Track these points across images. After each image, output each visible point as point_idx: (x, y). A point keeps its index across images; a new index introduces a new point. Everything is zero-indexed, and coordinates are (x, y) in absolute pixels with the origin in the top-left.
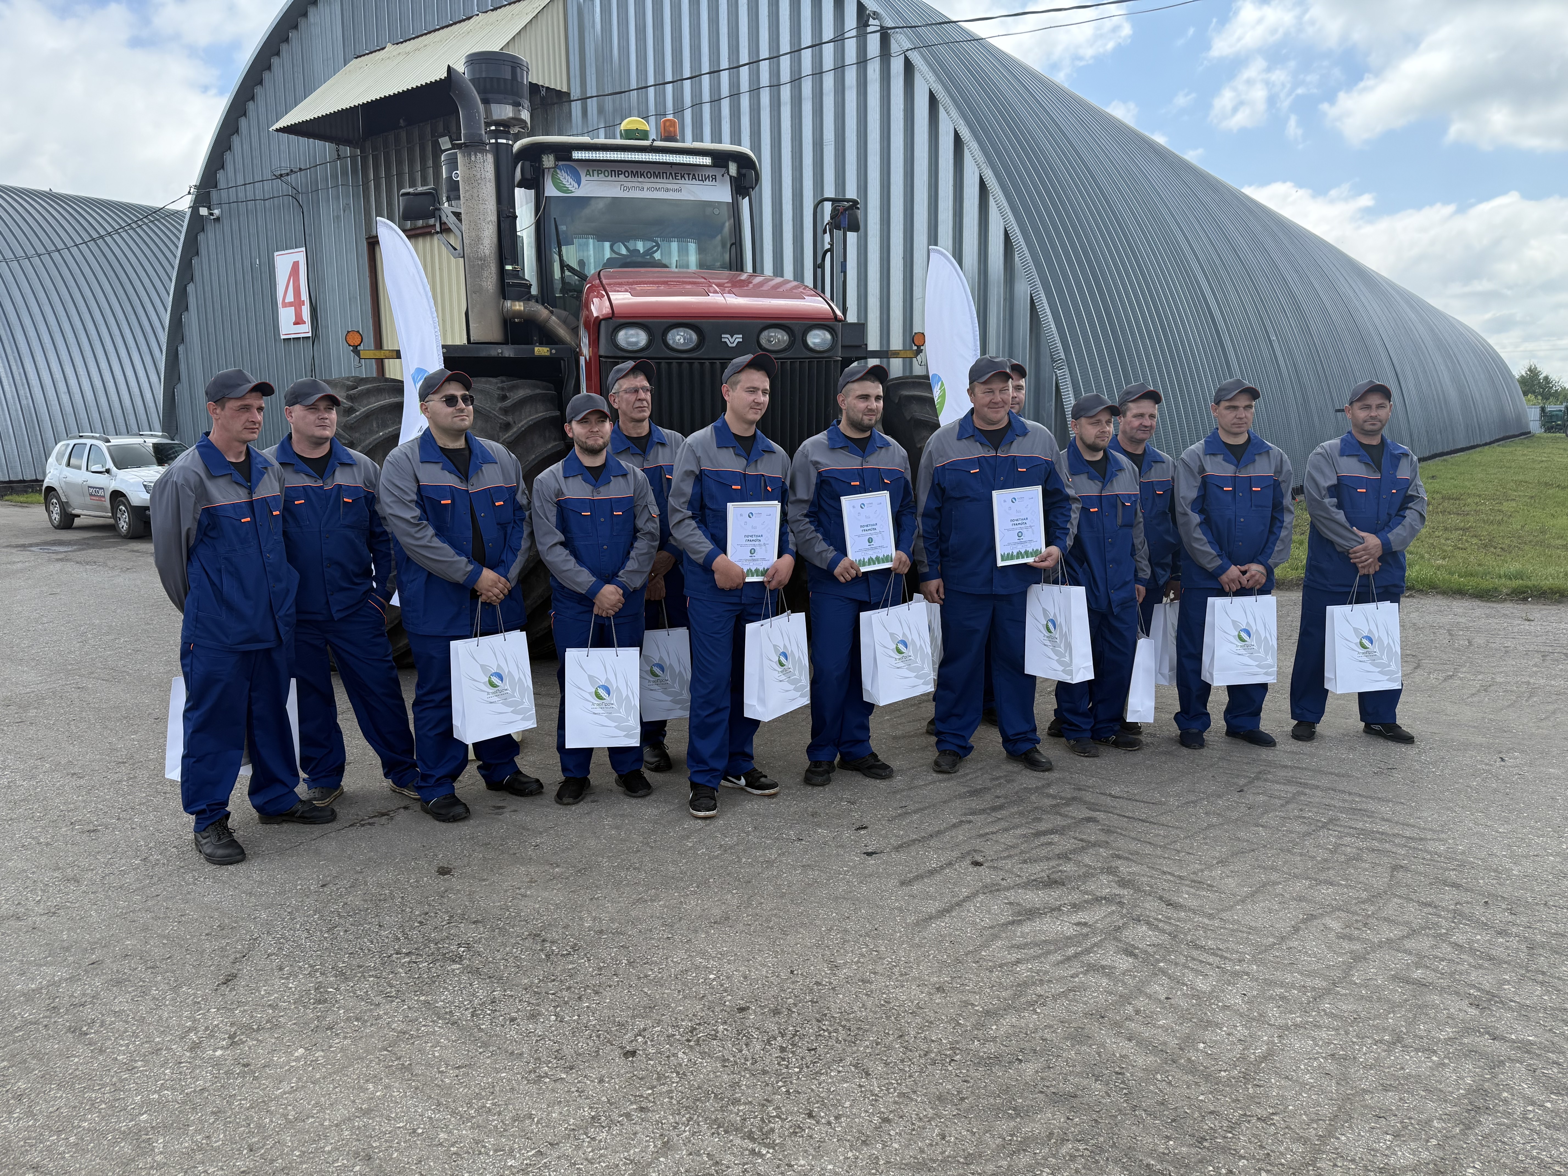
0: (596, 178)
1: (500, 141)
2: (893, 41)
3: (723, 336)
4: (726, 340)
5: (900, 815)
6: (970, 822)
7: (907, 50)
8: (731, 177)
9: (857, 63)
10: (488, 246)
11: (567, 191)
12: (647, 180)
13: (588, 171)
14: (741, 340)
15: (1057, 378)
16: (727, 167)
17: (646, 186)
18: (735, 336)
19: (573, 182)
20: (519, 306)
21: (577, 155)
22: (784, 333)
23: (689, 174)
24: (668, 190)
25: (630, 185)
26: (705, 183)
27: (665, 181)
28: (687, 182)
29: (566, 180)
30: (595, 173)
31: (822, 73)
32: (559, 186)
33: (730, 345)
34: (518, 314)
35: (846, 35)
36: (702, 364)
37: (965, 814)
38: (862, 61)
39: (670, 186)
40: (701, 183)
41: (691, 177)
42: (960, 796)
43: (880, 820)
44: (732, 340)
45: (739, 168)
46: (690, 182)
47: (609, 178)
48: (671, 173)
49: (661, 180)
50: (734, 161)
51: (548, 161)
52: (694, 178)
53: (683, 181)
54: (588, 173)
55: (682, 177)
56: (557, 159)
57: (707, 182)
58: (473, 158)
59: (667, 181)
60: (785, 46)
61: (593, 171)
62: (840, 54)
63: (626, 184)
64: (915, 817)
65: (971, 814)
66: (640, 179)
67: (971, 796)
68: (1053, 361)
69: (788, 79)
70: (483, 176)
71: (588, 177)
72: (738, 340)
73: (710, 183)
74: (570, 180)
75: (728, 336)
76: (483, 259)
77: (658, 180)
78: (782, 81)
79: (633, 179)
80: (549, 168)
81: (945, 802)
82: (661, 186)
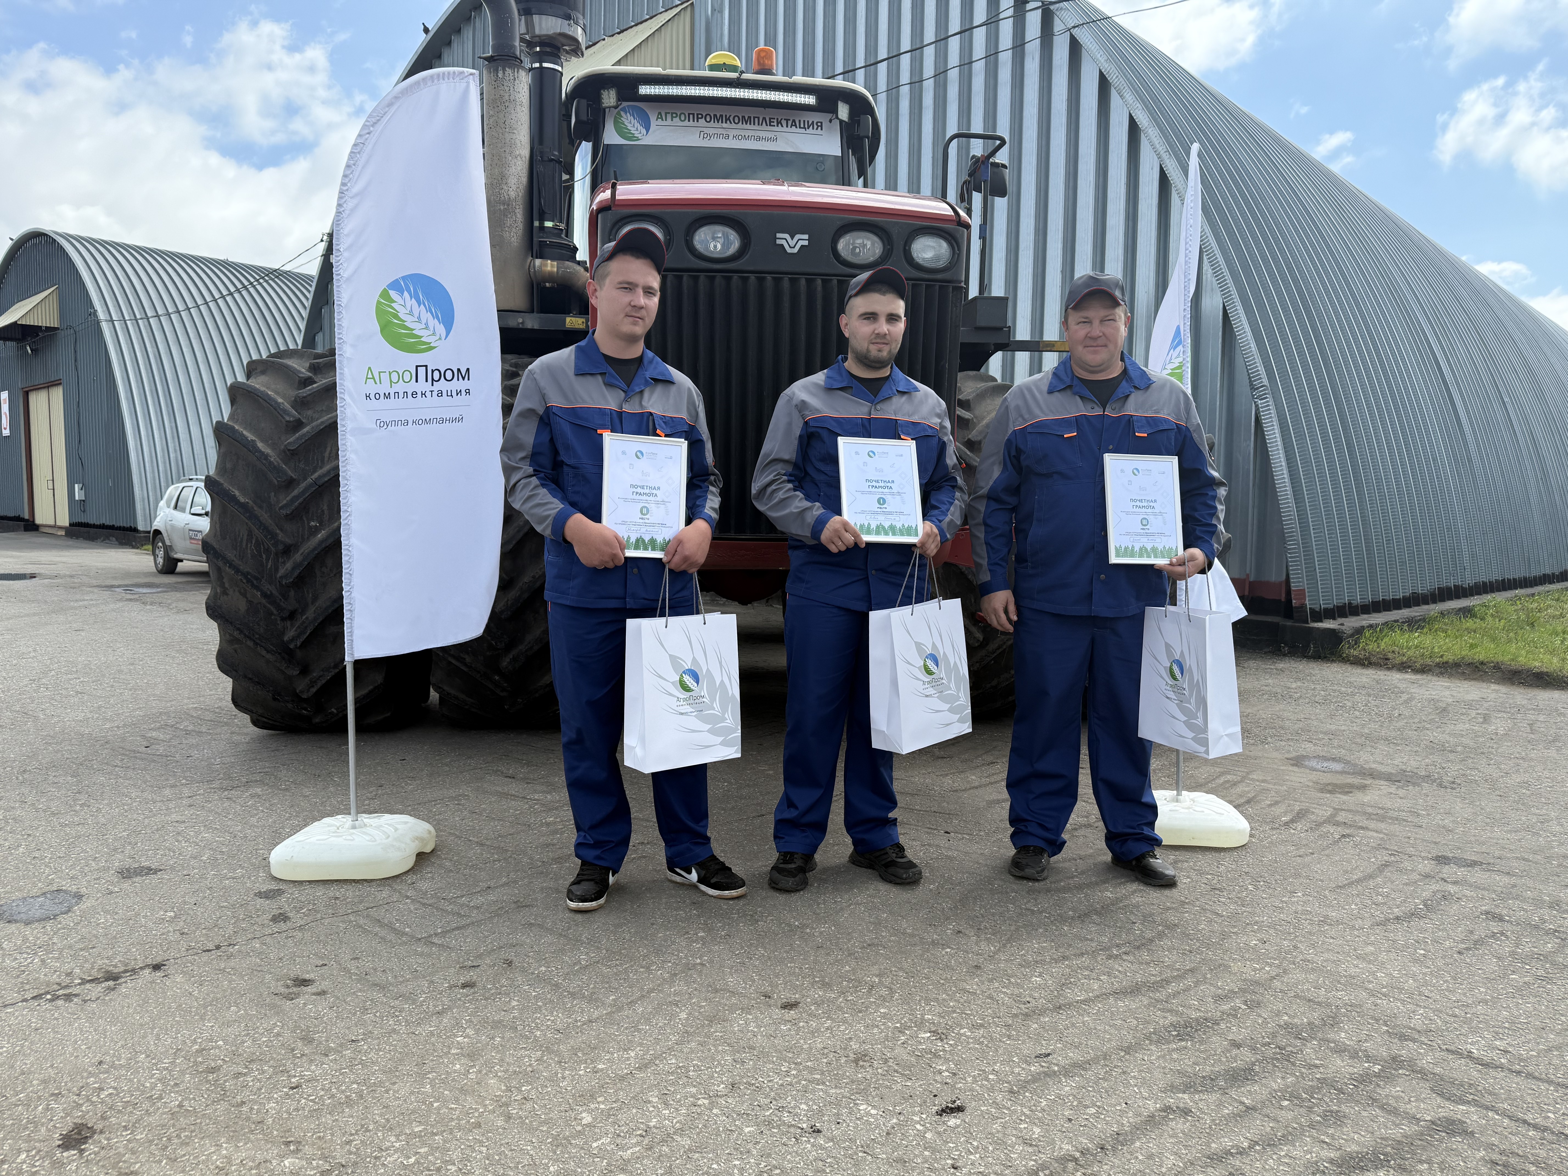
0: (669, 122)
1: (545, 65)
2: (1056, 18)
3: (779, 235)
4: (784, 242)
5: (1036, 1078)
6: (1186, 1112)
7: (1074, 27)
8: (841, 122)
9: (1013, 48)
10: (514, 187)
11: (632, 138)
12: (734, 125)
13: (660, 113)
14: (806, 243)
15: (1257, 406)
16: (835, 111)
17: (732, 133)
18: (798, 237)
19: (640, 128)
20: (550, 266)
21: (645, 90)
22: (876, 239)
23: (787, 120)
24: (759, 139)
25: (711, 131)
26: (808, 131)
27: (756, 127)
28: (785, 129)
29: (632, 124)
30: (669, 116)
31: (971, 63)
32: (621, 131)
33: (789, 250)
34: (550, 277)
35: (1002, 16)
36: (745, 280)
37: (1172, 1088)
38: (1019, 46)
39: (762, 134)
40: (803, 131)
41: (790, 123)
42: (1159, 1038)
43: (992, 1089)
44: (792, 243)
45: (852, 114)
46: (789, 130)
47: (686, 123)
48: (764, 119)
49: (752, 127)
50: (846, 101)
51: (609, 98)
52: (794, 124)
53: (780, 128)
54: (660, 116)
55: (779, 123)
56: (621, 98)
57: (810, 130)
58: (500, 74)
59: (760, 128)
60: (930, 35)
61: (666, 114)
62: (993, 39)
63: (706, 130)
64: (1067, 1087)
65: (1187, 1088)
66: (724, 125)
67: (1180, 1037)
68: (1253, 388)
69: (932, 73)
70: (512, 98)
71: (660, 122)
72: (801, 243)
73: (815, 132)
74: (637, 125)
75: (787, 236)
76: (507, 203)
77: (748, 126)
78: (925, 76)
79: (716, 125)
80: (610, 107)
81: (1128, 1050)
82: (751, 133)
